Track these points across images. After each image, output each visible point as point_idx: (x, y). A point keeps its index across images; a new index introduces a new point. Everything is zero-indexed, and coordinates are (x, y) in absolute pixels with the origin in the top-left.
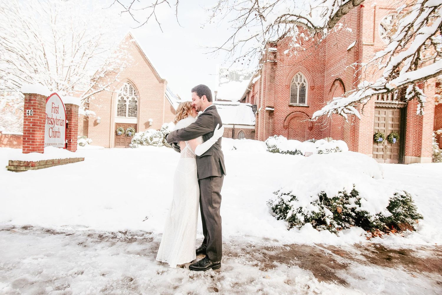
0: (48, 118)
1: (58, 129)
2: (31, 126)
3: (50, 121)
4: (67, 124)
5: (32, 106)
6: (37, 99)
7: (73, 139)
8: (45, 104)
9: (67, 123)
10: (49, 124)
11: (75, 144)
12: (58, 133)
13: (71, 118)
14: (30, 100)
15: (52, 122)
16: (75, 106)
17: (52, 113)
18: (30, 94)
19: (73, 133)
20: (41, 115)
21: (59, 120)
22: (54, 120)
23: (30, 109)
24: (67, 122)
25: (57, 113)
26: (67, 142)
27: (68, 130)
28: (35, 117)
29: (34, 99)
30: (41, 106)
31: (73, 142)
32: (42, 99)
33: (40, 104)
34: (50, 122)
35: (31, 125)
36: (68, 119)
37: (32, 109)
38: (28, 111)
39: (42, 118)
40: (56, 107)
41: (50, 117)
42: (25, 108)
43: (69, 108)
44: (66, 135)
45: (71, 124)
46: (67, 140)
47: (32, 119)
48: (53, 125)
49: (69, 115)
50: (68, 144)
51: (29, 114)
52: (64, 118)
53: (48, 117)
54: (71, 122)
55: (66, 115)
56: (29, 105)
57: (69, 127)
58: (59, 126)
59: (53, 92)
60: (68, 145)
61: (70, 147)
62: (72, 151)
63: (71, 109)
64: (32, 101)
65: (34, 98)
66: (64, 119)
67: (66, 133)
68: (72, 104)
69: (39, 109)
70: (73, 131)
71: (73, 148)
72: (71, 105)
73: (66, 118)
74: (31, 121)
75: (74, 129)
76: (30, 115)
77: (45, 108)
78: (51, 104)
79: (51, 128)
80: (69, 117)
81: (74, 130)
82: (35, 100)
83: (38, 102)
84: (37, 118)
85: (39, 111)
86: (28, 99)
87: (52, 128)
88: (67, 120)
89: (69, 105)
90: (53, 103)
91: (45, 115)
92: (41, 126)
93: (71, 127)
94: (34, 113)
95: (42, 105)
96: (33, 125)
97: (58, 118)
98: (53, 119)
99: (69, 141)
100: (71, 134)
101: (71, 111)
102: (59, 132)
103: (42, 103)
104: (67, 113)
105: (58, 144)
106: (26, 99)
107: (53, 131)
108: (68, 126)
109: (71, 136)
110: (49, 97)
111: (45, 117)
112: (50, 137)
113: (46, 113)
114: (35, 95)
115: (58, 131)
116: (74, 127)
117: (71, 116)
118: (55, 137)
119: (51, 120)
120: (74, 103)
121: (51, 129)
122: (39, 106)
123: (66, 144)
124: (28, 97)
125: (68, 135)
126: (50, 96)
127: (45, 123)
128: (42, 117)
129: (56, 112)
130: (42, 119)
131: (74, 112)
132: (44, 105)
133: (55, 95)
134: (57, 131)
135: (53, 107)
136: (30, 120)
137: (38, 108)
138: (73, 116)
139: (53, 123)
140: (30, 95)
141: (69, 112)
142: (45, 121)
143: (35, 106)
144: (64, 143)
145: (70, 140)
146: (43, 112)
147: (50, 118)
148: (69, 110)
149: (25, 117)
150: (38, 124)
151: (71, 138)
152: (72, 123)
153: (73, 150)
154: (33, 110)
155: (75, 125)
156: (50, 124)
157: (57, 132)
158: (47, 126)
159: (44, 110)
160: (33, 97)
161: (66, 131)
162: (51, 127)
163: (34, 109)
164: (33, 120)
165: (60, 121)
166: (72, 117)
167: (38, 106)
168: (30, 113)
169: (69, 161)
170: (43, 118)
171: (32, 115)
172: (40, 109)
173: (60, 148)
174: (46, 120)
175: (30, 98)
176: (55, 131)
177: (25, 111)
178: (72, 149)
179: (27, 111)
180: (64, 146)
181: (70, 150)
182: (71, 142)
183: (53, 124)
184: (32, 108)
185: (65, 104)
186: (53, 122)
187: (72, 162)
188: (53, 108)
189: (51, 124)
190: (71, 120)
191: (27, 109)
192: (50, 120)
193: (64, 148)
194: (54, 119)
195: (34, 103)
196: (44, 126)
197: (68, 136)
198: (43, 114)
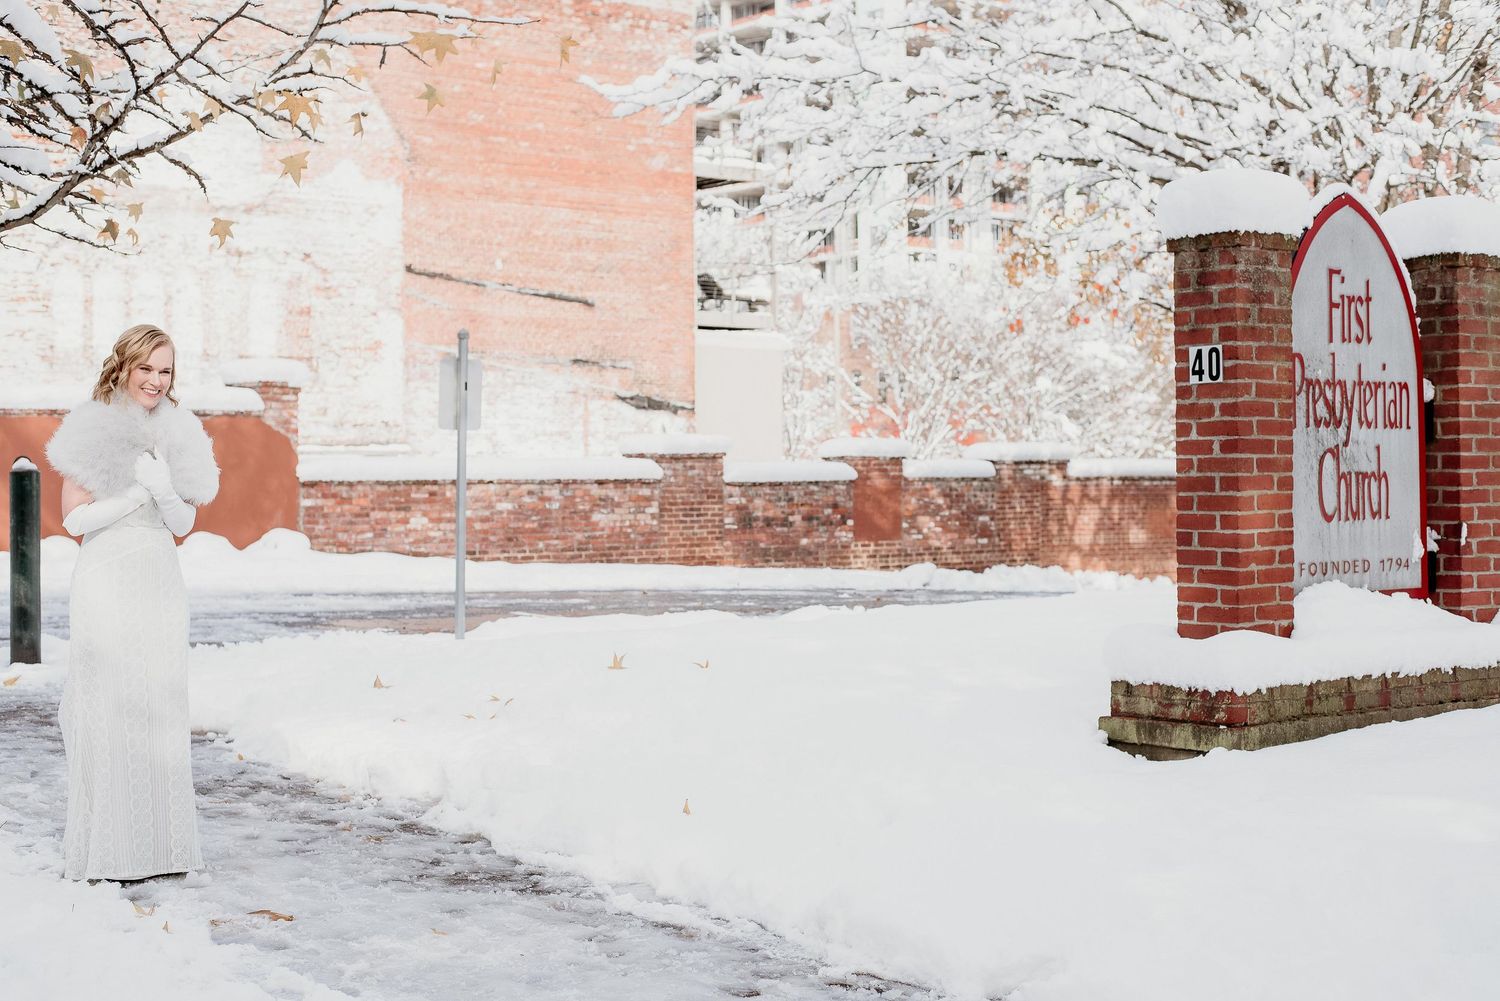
0: (1310, 383)
1: (1373, 455)
2: (1217, 452)
3: (1321, 403)
4: (1428, 411)
5: (1219, 315)
6: (1241, 267)
7: (1475, 521)
8: (1285, 290)
9: (1432, 401)
10: (1318, 423)
11: (1487, 561)
12: (1374, 485)
13: (1455, 360)
14: (1205, 279)
15: (1331, 408)
16: (1478, 267)
17: (1333, 347)
18: (1200, 236)
19: (1474, 471)
20: (1268, 373)
21: (1378, 385)
22: (1344, 393)
23: (1207, 339)
24: (1429, 392)
25: (1359, 340)
26: (1433, 547)
27: (1440, 455)
28: (1235, 391)
29: (1223, 267)
30: (1266, 306)
31: (1474, 542)
32: (1267, 261)
33: (1257, 298)
34: (1322, 411)
35: (1217, 441)
36: (1431, 370)
37: (1216, 335)
38: (1199, 354)
39: (1274, 391)
40: (1351, 300)
41: (1322, 374)
42: (1181, 338)
43: (1438, 290)
44: (1427, 497)
45: (1457, 406)
46: (1436, 528)
47: (1217, 403)
48: (1342, 431)
49: (1439, 344)
50: (1442, 557)
51: (1200, 373)
52: (1403, 366)
53: (1309, 375)
54: (1455, 394)
55: (1419, 345)
56: (1200, 317)
57: (1447, 429)
58: (1381, 435)
59: (1328, 194)
60: (1442, 572)
61: (1457, 582)
62: (1469, 615)
63: (1449, 294)
64: (1214, 283)
65: (1221, 263)
66: (1410, 376)
67: (1426, 479)
68: (1456, 255)
69: (1253, 333)
70: (1475, 462)
71: (1475, 589)
72: (1450, 262)
73: (1425, 366)
74: (1217, 416)
75: (1481, 445)
76: (1206, 379)
77: (1286, 317)
78: (1325, 275)
79: (1330, 450)
80: (1444, 357)
81: (1474, 453)
82: (1230, 276)
83: (1246, 286)
84: (1247, 398)
85: (1254, 344)
86: (1192, 272)
87: (1335, 452)
88: (1425, 381)
89: (1435, 268)
90: (1332, 272)
91: (1288, 365)
92: (1267, 446)
93: (1455, 428)
94: (1229, 363)
95: (1270, 298)
96: (1226, 447)
97: (1371, 374)
98: (1338, 389)
99: (1450, 542)
100: (1456, 480)
101: (1448, 307)
102: (1381, 477)
103: (1267, 288)
104: (1427, 327)
105: (1375, 565)
106: (1181, 280)
107: (1344, 469)
108: (1439, 422)
109: (1455, 497)
110: (1309, 235)
111: (1293, 380)
112: (1328, 518)
113: (1295, 350)
114: (1227, 242)
115: (1374, 468)
116: (1475, 428)
117: (1455, 343)
118: (1355, 515)
119: (1329, 394)
120: (1468, 246)
121: (1329, 459)
122: (1255, 309)
123: (1430, 560)
124: (1190, 256)
125: (1440, 489)
126: (1310, 225)
127: (1293, 425)
128: (1275, 381)
129: (1355, 330)
130: (1275, 401)
131: (1475, 317)
132: (1279, 304)
133: (1346, 212)
134: (1369, 467)
135: (1336, 299)
136: (1210, 410)
137: (1250, 324)
138: (1467, 345)
139: (1338, 414)
140: (1205, 244)
141: (1438, 321)
142: (1289, 410)
143: (1230, 314)
144: (1418, 552)
145: (1456, 531)
146: (1278, 350)
147: (1322, 380)
148: (1437, 299)
149: (1182, 393)
150: (1255, 436)
151: (1456, 514)
152: (1463, 403)
153: (1474, 609)
154: (1220, 347)
155: (1481, 411)
156: (1322, 427)
157: (1365, 475)
158: (1306, 443)
159: (1281, 331)
160: (1217, 257)
161: (1426, 462)
162: (1331, 444)
163: (1227, 334)
164: (1225, 409)
165: (1380, 392)
166: (1462, 351)
167: (1247, 315)
168: (1205, 367)
169: (1450, 692)
170: (1280, 388)
171: (1220, 380)
172: (1262, 330)
173: (1389, 593)
174: (1301, 400)
175: (1203, 264)
176: (1357, 474)
177: (1182, 356)
178: (1474, 599)
179: (1193, 351)
180: (1414, 578)
181: (1453, 604)
182: (1463, 542)
183: (1338, 424)
184: (1215, 327)
185: (1409, 263)
186: (1338, 405)
187: (1476, 702)
188: (1333, 305)
189: (1327, 425)
190: (1454, 378)
191: (1193, 343)
192: (1322, 393)
193: (1415, 594)
194: (1342, 384)
195: (1226, 296)
196: (1288, 448)
197: (1439, 503)
198: (1276, 365)
